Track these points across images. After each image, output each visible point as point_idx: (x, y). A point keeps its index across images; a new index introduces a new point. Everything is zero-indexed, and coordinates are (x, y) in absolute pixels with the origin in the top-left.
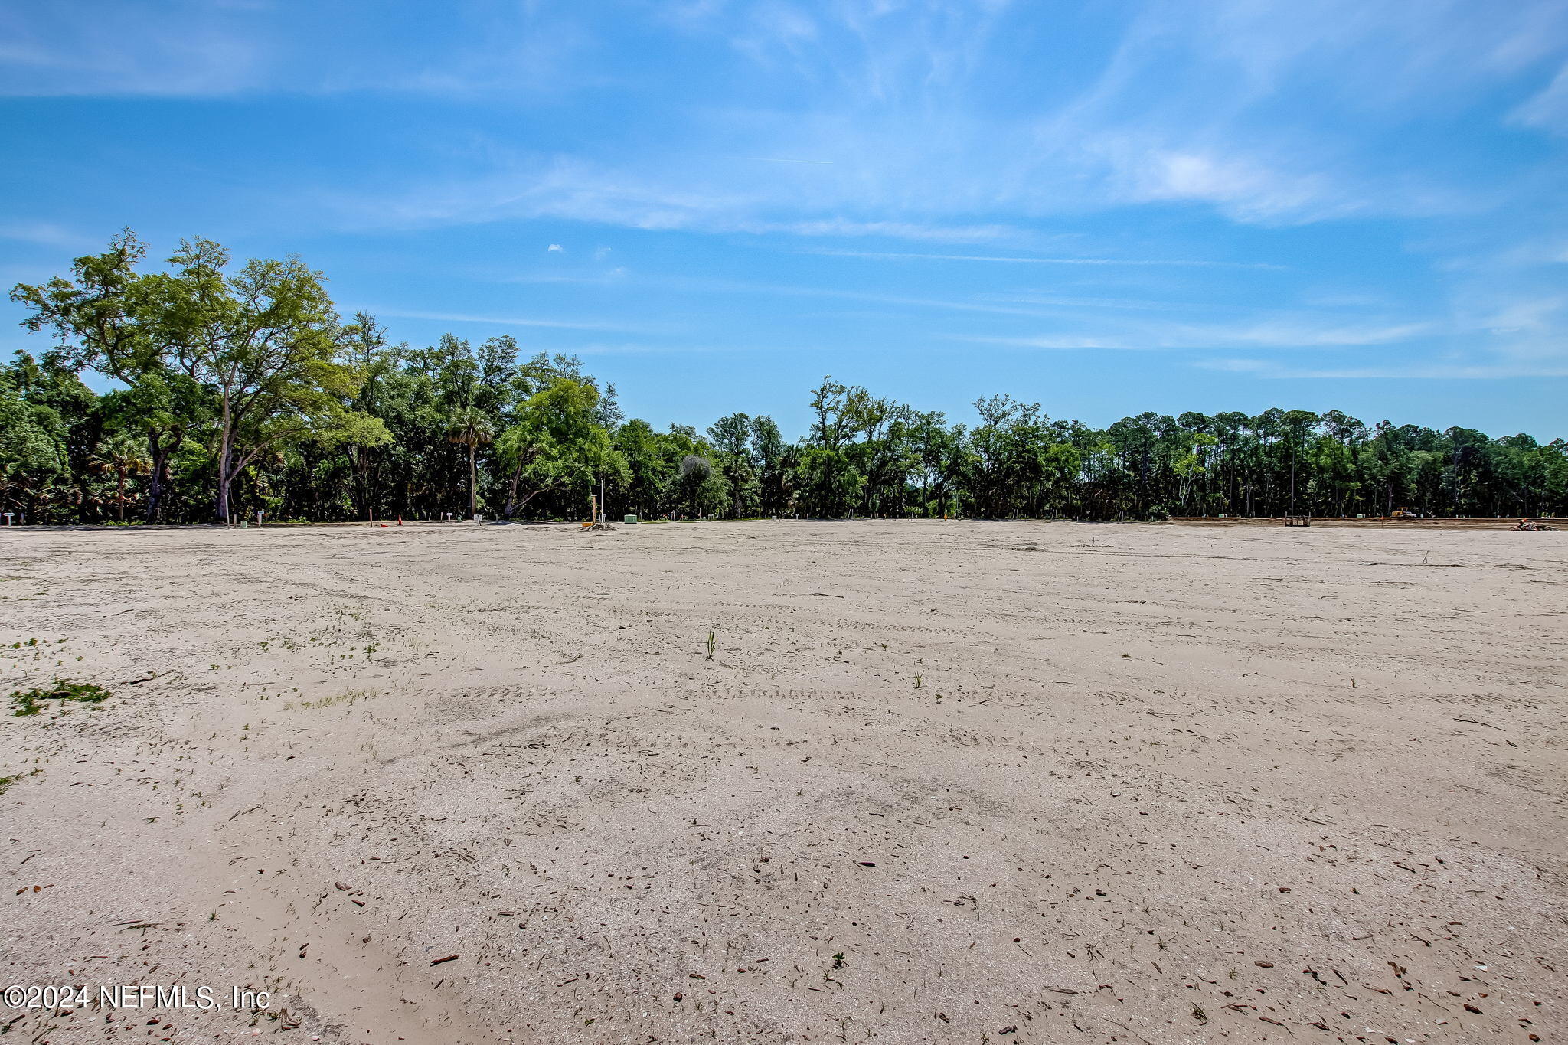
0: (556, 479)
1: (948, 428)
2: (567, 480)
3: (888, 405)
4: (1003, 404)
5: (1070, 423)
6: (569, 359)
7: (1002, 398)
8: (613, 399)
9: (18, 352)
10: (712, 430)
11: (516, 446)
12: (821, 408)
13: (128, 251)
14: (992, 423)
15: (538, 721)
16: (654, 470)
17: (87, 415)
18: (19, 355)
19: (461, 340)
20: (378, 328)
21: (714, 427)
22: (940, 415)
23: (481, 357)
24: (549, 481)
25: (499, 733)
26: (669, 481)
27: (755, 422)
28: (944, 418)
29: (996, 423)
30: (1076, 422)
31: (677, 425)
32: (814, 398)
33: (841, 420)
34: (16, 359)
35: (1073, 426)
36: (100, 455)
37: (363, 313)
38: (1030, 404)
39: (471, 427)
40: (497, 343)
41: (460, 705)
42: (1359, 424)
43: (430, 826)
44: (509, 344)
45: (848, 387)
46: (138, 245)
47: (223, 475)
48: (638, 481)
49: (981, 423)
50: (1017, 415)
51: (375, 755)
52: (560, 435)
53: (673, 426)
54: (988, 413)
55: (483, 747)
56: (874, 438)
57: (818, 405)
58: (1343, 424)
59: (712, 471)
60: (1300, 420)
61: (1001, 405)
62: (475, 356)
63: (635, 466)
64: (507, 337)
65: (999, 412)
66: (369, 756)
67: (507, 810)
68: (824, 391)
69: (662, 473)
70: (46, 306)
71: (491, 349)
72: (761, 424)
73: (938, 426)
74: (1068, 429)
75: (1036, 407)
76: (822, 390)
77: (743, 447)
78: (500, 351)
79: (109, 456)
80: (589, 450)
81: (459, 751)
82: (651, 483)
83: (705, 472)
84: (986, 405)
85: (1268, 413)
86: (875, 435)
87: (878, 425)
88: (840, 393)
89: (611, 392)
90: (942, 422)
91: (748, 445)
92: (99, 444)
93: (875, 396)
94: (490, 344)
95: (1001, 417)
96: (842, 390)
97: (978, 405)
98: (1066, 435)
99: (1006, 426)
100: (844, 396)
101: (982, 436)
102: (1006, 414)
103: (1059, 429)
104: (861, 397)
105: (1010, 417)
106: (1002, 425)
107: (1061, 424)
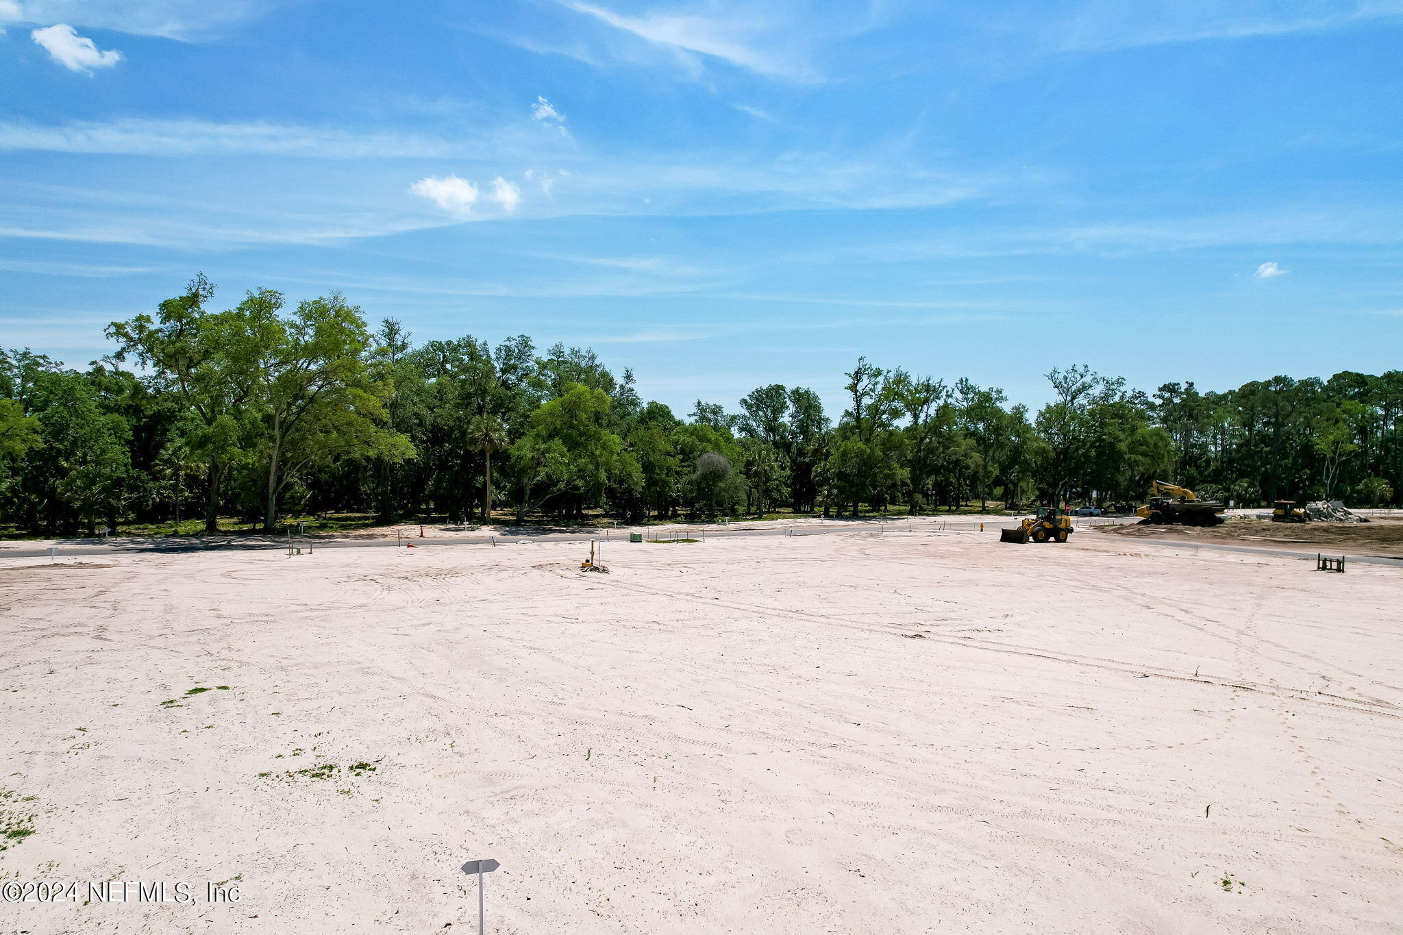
0: (568, 483)
1: (1007, 407)
2: (580, 483)
4: (1082, 376)
5: (1184, 387)
6: (583, 353)
7: (1081, 370)
8: (630, 385)
9: (92, 363)
10: (746, 402)
11: (530, 455)
12: (856, 391)
13: (201, 292)
14: (1068, 399)
15: (515, 788)
16: (669, 470)
17: (145, 417)
18: (94, 366)
19: (479, 342)
20: (402, 333)
21: (747, 398)
22: (999, 392)
23: (498, 359)
24: (562, 486)
25: (502, 792)
26: (685, 479)
27: (793, 392)
28: (1004, 395)
29: (1073, 398)
30: (1192, 385)
31: (703, 403)
32: (850, 381)
33: (878, 405)
34: (91, 369)
35: (1187, 392)
36: (161, 460)
37: (390, 320)
38: (1113, 377)
39: (487, 435)
40: (513, 343)
41: (490, 779)
43: (485, 820)
44: (525, 343)
45: (884, 369)
46: (208, 287)
47: (271, 490)
48: (651, 482)
49: (1055, 399)
50: (1097, 390)
51: (467, 798)
52: (572, 444)
53: (699, 403)
54: (1064, 387)
55: (498, 798)
56: (921, 421)
57: (853, 388)
59: (731, 472)
61: (1079, 377)
62: (493, 356)
63: (648, 468)
64: (523, 336)
65: (1078, 384)
66: (466, 798)
67: (503, 817)
68: (858, 375)
69: (678, 473)
70: (130, 339)
71: (508, 349)
72: (800, 395)
74: (1181, 393)
75: (1120, 382)
77: (780, 420)
78: (517, 351)
79: (168, 462)
80: (601, 456)
81: (490, 799)
82: (665, 483)
83: (723, 471)
84: (1061, 377)
86: (922, 418)
87: (925, 406)
88: (876, 376)
89: (628, 377)
90: (1002, 399)
91: (786, 418)
92: (162, 451)
93: (918, 376)
94: (508, 343)
95: (1079, 391)
96: (878, 373)
97: (1051, 377)
98: (1177, 401)
99: (1085, 402)
100: (881, 379)
101: (1053, 416)
102: (1085, 388)
103: (1167, 395)
104: (901, 379)
105: (1090, 391)
106: (1081, 400)
107: (1171, 388)
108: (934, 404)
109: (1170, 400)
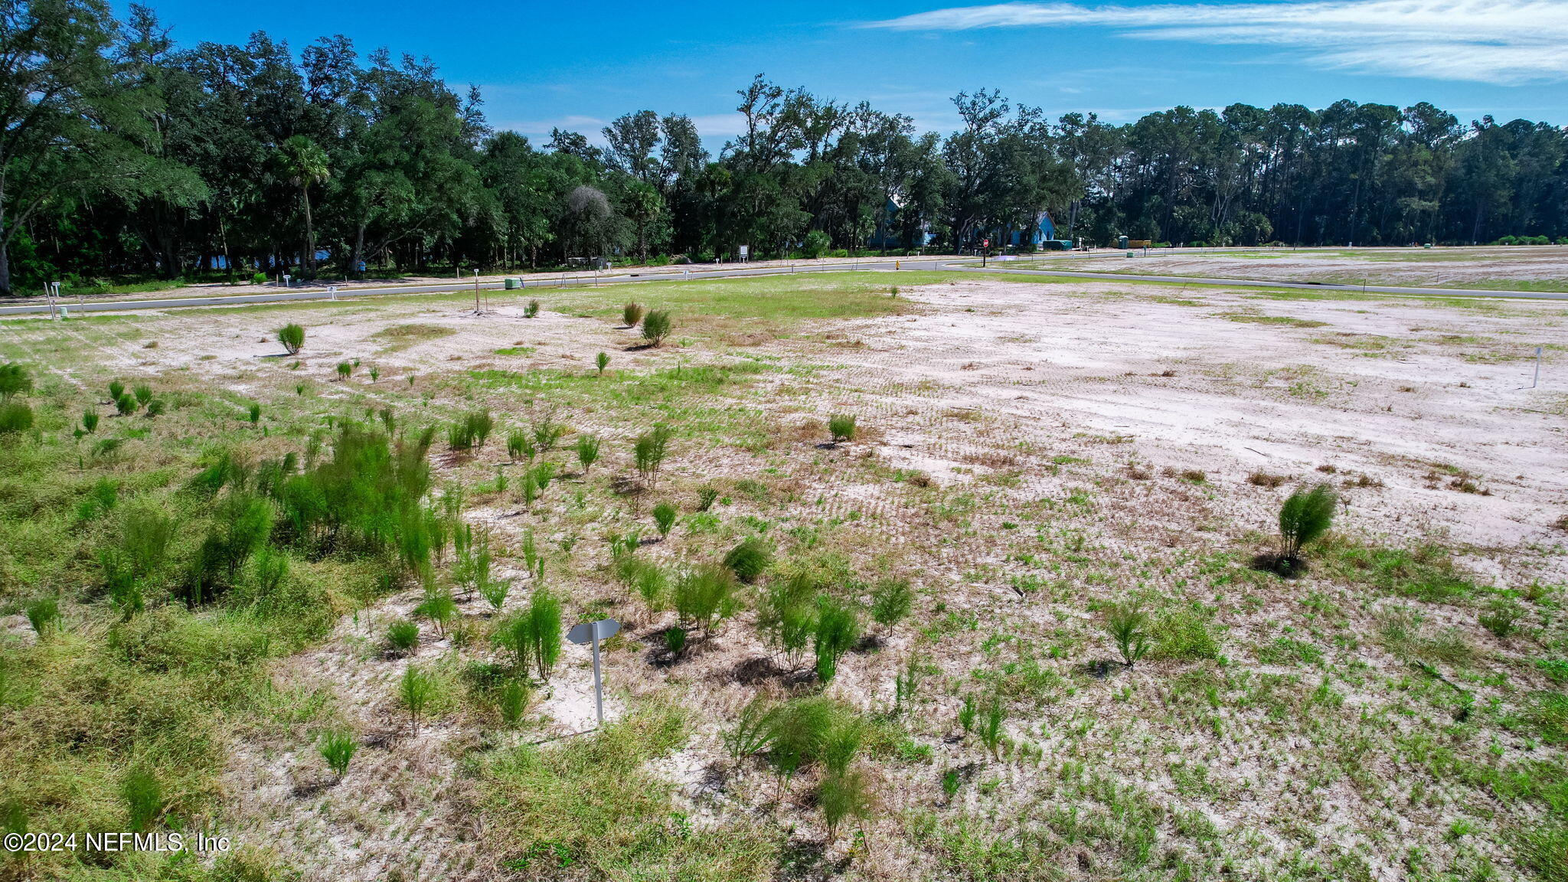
1: (916, 138)
3: (838, 106)
4: (991, 102)
5: (1085, 119)
7: (990, 93)
8: (477, 109)
10: (610, 131)
12: (750, 114)
14: (975, 127)
21: (612, 127)
22: (908, 119)
23: (306, 65)
27: (666, 121)
28: (912, 124)
29: (981, 126)
30: (1094, 117)
31: (561, 131)
32: (742, 101)
33: (775, 131)
35: (1089, 124)
38: (1030, 106)
42: (1453, 120)
45: (785, 88)
49: (962, 127)
50: (1009, 118)
53: (556, 131)
54: (970, 113)
56: (819, 152)
57: (746, 110)
58: (1434, 122)
59: (608, 211)
60: (1377, 118)
61: (987, 103)
65: (985, 113)
68: (753, 94)
71: (321, 54)
72: (675, 124)
73: (904, 133)
74: (1083, 125)
76: (751, 92)
77: (650, 155)
78: (331, 57)
83: (597, 207)
84: (968, 102)
85: (1337, 105)
86: (820, 149)
87: (826, 135)
88: (775, 96)
89: (474, 96)
90: (910, 128)
91: (656, 153)
93: (821, 100)
94: (319, 44)
95: (986, 119)
96: (778, 93)
97: (958, 101)
98: (1079, 133)
99: (993, 131)
100: (780, 100)
101: (961, 145)
102: (993, 115)
103: (1069, 127)
104: (803, 102)
105: (999, 120)
106: (989, 129)
107: (1072, 120)
108: (834, 131)
109: (1070, 133)
